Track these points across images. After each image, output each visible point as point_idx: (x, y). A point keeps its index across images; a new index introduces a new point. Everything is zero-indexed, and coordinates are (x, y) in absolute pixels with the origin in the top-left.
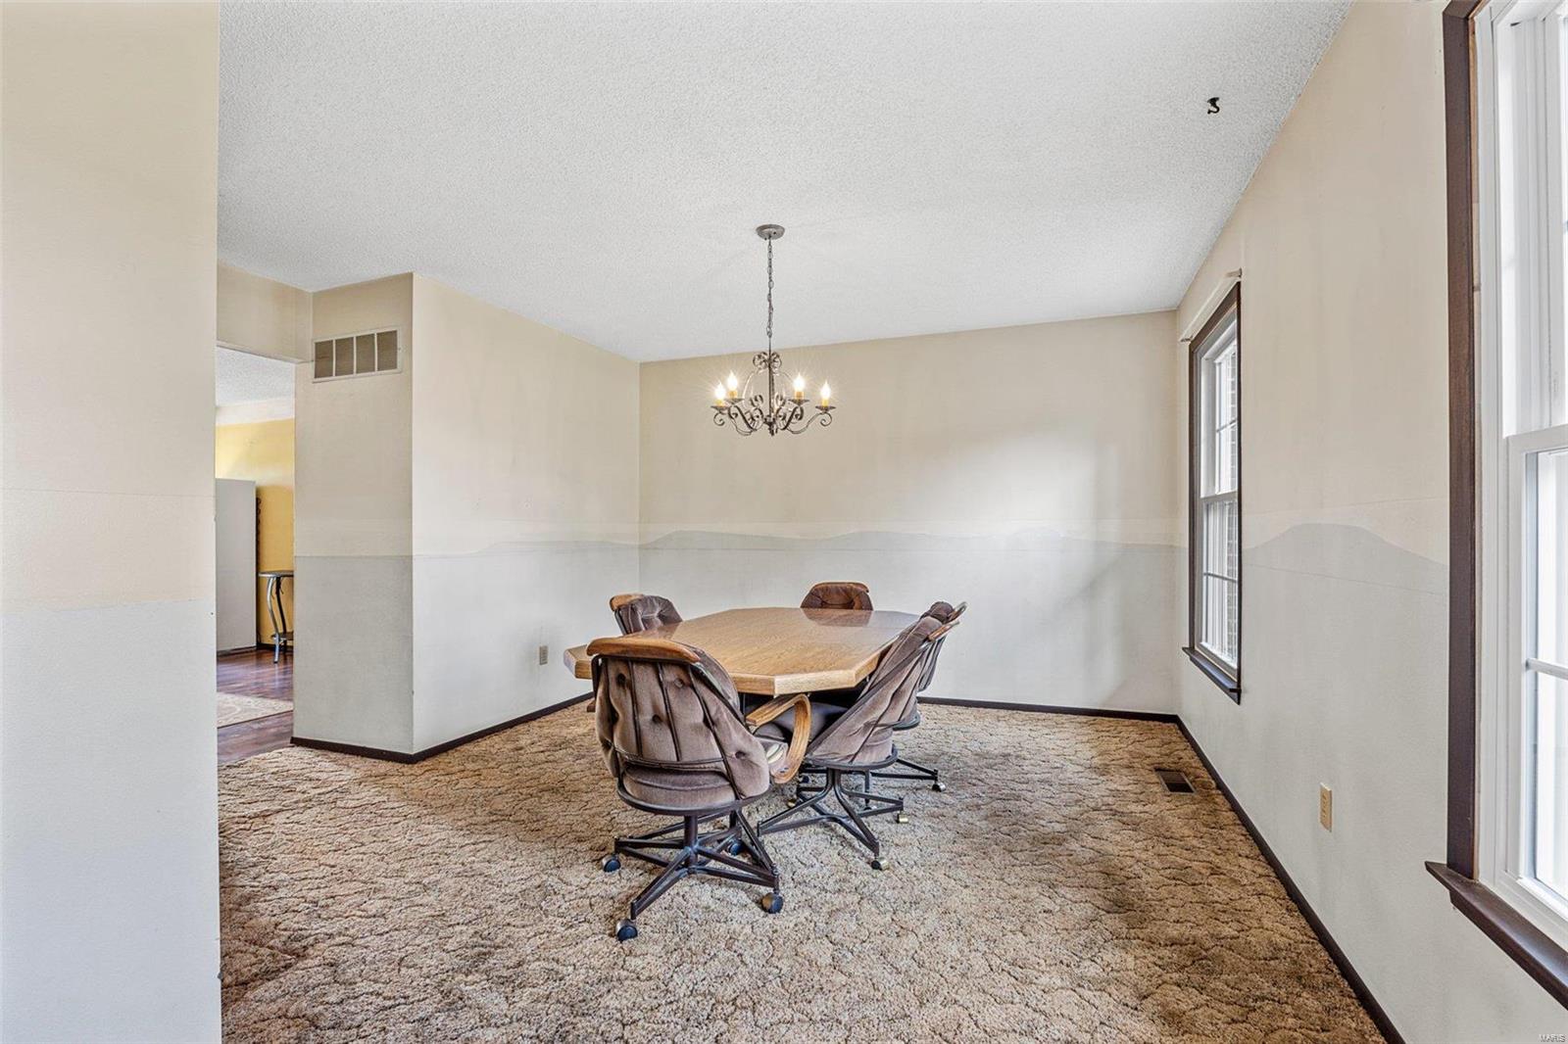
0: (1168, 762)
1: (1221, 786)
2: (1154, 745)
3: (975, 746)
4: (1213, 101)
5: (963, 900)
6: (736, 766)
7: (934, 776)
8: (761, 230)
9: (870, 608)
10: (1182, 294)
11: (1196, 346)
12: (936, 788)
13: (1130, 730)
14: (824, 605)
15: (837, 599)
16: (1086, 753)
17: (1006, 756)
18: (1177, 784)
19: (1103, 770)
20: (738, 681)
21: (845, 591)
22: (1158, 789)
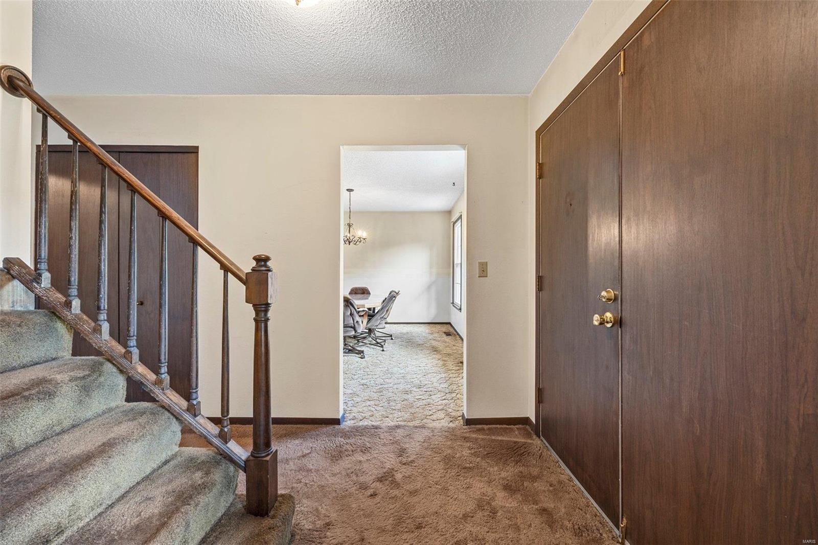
0: (446, 331)
1: (458, 334)
2: (445, 328)
3: (399, 332)
4: (454, 183)
5: (402, 353)
6: (356, 325)
7: (391, 336)
8: (347, 190)
9: (370, 294)
10: (453, 203)
11: (454, 223)
12: (392, 339)
13: (438, 326)
14: (356, 293)
15: (360, 292)
16: (427, 331)
17: (408, 333)
18: (448, 334)
19: (432, 334)
20: (357, 305)
21: (362, 289)
22: (444, 335)
